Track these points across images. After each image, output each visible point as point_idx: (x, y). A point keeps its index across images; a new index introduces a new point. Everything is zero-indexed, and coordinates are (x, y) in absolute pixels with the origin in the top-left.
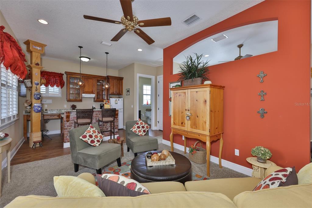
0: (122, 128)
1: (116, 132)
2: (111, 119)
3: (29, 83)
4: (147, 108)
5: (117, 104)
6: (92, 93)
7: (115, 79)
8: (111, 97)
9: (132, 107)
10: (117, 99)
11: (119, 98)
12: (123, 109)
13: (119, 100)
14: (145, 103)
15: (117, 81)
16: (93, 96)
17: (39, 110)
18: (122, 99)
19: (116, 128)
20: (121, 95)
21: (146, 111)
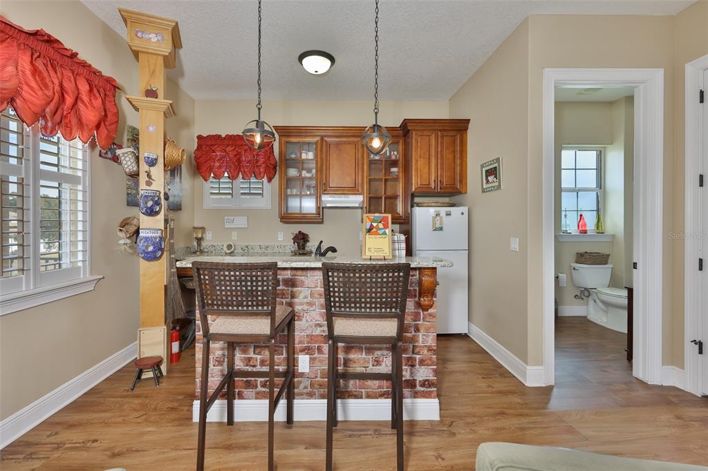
0: (464, 330)
1: (423, 384)
2: (388, 328)
3: (127, 159)
4: (582, 250)
5: (441, 229)
6: (353, 190)
7: (434, 130)
8: (419, 205)
9: (515, 244)
10: (443, 210)
11: (452, 205)
12: (469, 250)
13: (448, 214)
14: (570, 224)
15: (442, 137)
16: (357, 200)
17: (148, 253)
18: (465, 209)
19: (422, 362)
20: (460, 193)
21: (577, 262)
